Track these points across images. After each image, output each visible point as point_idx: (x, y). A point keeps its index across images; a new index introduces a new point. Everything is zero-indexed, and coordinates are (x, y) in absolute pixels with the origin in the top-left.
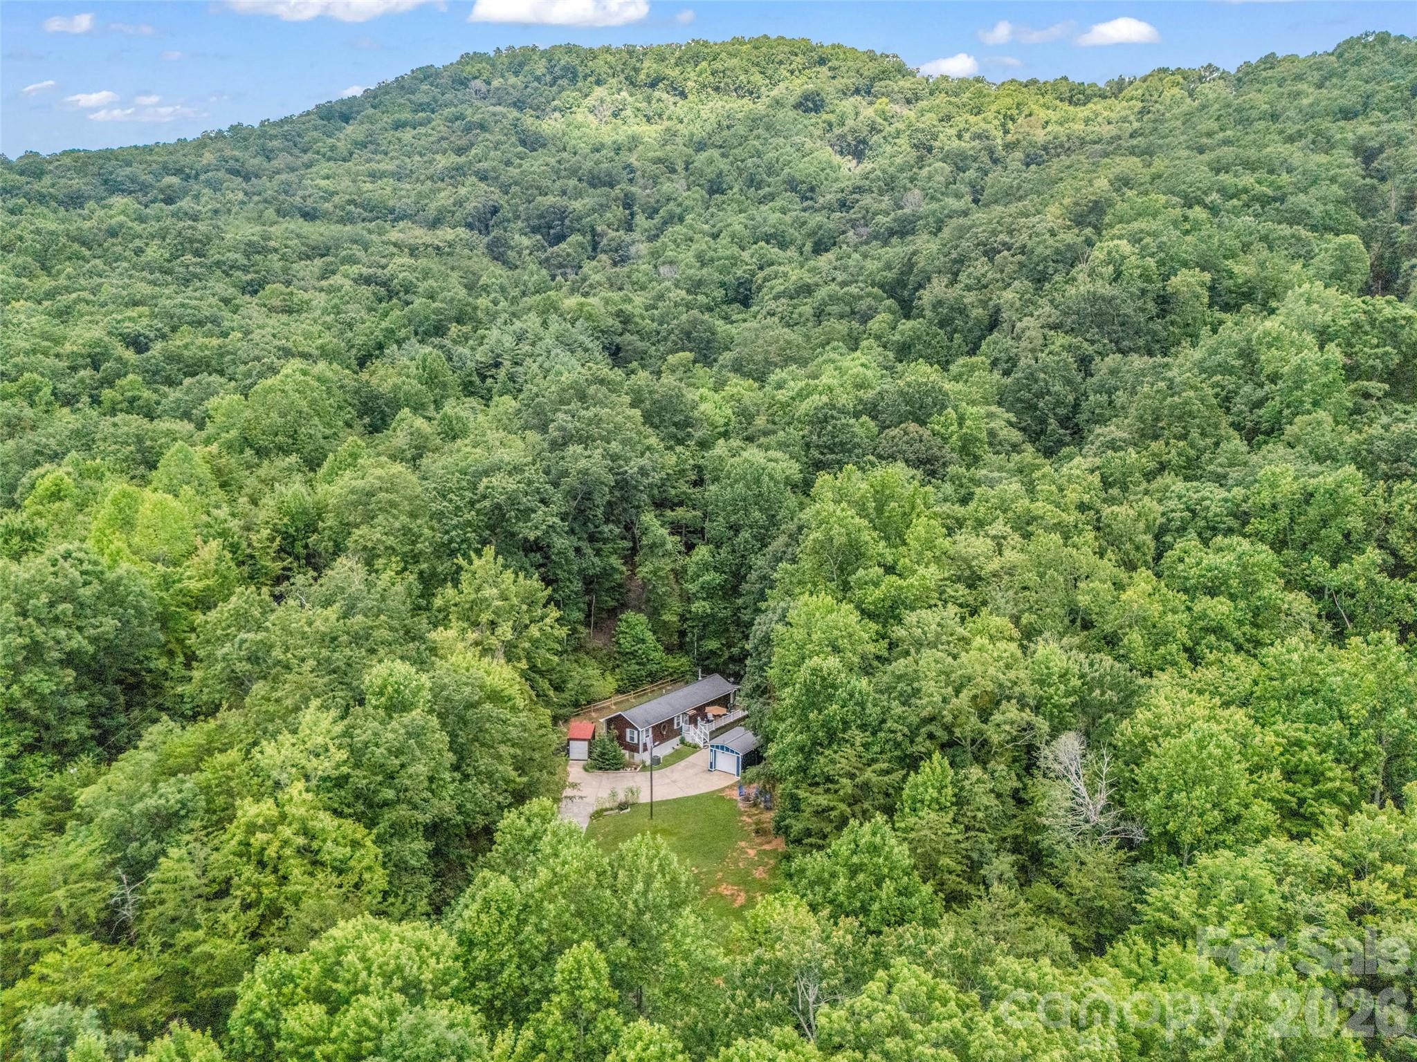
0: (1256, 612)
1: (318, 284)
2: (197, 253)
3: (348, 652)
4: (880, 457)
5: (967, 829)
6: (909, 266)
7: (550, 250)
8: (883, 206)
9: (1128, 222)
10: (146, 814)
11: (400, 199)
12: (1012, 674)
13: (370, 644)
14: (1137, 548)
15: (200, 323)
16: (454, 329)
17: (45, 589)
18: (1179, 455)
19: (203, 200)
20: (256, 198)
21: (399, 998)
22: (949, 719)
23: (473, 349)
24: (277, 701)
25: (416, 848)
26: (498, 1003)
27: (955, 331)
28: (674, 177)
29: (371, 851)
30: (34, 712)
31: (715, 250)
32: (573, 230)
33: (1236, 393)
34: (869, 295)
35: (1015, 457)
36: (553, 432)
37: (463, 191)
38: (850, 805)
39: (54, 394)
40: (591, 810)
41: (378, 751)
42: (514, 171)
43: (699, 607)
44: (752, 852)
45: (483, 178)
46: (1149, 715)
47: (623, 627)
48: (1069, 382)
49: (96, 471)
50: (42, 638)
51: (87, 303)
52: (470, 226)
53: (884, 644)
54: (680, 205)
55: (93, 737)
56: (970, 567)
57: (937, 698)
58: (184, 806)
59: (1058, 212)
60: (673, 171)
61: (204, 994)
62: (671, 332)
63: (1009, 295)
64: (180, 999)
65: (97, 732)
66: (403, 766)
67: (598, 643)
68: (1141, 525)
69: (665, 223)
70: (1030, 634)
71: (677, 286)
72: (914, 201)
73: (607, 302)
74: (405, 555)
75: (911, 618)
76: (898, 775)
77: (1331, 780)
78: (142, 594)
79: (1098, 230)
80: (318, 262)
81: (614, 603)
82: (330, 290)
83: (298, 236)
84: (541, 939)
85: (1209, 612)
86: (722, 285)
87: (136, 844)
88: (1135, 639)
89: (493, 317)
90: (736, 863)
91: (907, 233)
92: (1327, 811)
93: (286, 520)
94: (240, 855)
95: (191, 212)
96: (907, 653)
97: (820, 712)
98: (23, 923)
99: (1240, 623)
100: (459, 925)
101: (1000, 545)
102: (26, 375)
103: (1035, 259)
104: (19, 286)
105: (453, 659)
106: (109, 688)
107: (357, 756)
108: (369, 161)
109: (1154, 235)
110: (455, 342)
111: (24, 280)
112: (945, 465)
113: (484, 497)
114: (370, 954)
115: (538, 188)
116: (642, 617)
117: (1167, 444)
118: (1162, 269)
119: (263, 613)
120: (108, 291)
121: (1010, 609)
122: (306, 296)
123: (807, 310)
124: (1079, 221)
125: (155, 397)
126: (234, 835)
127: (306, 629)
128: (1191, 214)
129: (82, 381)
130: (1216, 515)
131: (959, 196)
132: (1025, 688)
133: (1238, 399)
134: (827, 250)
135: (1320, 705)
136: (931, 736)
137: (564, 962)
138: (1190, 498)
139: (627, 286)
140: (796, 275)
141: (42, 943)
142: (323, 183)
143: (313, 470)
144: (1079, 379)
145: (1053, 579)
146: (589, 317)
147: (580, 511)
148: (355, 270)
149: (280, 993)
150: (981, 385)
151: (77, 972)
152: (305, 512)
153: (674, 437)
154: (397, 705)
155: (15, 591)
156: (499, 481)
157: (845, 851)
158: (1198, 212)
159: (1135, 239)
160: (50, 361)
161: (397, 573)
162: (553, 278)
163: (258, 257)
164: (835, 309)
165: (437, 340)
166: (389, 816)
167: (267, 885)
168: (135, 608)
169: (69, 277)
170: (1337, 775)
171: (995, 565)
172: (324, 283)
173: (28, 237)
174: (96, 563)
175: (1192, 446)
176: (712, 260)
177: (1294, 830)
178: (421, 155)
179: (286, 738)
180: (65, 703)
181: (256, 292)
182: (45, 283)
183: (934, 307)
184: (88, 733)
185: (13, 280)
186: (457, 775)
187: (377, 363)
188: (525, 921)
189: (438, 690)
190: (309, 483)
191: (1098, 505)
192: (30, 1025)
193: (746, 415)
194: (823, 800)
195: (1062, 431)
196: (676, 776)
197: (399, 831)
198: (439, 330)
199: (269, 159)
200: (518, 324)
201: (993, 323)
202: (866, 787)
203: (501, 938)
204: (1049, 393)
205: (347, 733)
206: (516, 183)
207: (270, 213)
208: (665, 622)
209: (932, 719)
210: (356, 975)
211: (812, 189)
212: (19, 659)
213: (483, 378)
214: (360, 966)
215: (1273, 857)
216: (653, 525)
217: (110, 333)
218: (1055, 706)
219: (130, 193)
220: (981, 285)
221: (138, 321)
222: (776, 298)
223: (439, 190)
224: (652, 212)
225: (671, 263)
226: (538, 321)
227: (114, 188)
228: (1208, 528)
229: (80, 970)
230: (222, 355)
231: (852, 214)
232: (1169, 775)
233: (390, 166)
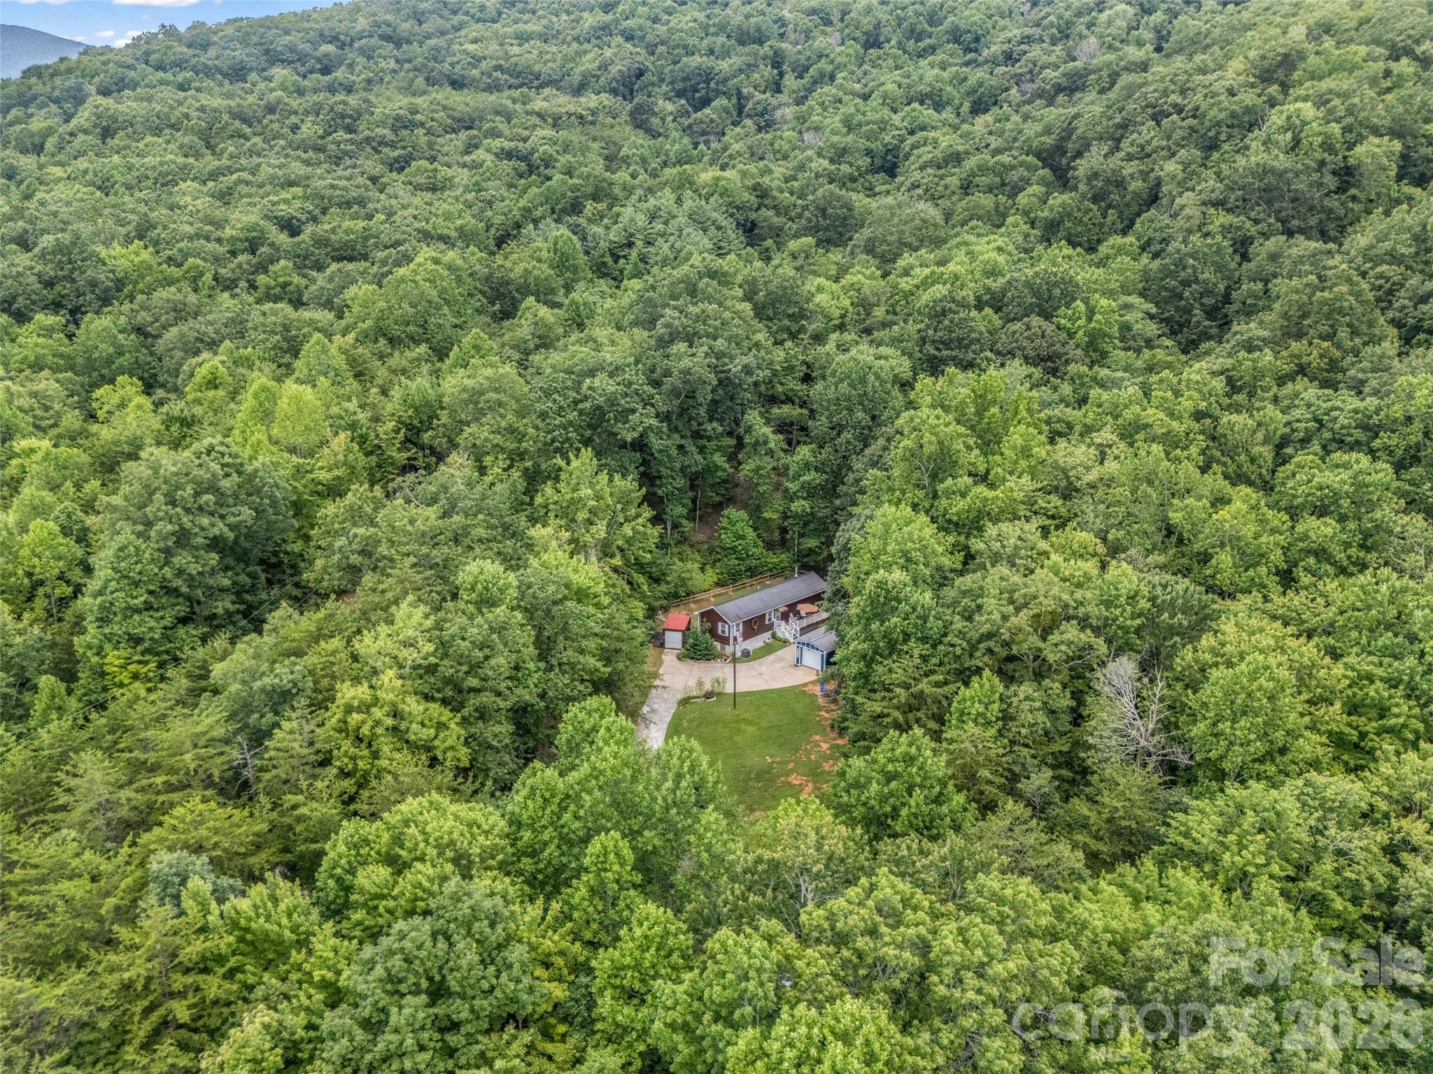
0: (1367, 535)
1: (461, 160)
2: (350, 130)
3: (446, 550)
4: (998, 353)
5: (1013, 743)
6: (1068, 131)
7: (694, 116)
8: (1053, 59)
9: (1321, 78)
10: (263, 690)
11: (545, 63)
12: (1079, 595)
13: (467, 541)
14: (1253, 461)
15: (348, 205)
16: (590, 207)
17: (192, 481)
18: (1321, 356)
19: (358, 68)
20: (407, 66)
21: (449, 867)
22: (1007, 636)
23: (607, 228)
24: (383, 592)
25: (500, 731)
26: (540, 877)
27: (1110, 206)
28: (828, 29)
29: (455, 731)
30: (185, 589)
31: (864, 114)
32: (718, 93)
33: (1402, 285)
34: (1022, 164)
35: (1147, 354)
36: (660, 330)
37: (608, 53)
38: (904, 713)
39: (215, 279)
40: (680, 697)
41: (463, 644)
42: (661, 29)
43: (799, 506)
44: (825, 746)
45: (629, 38)
46: (1212, 641)
47: (724, 522)
48: (1219, 268)
49: (247, 359)
50: (188, 525)
51: (247, 183)
52: (614, 92)
53: (960, 557)
54: (832, 62)
55: (238, 611)
56: (1068, 477)
57: (996, 616)
58: (295, 685)
59: (1242, 67)
60: (828, 22)
61: (303, 847)
62: (805, 208)
63: (1171, 167)
64: (286, 850)
65: (242, 607)
66: (487, 658)
67: (701, 537)
68: (1260, 436)
69: (815, 82)
70: (1115, 550)
71: (819, 155)
72: (1090, 52)
73: (744, 174)
74: (511, 452)
75: (991, 530)
76: (952, 687)
77: (1397, 716)
78: (277, 485)
79: (1285, 87)
80: (463, 135)
81: (717, 499)
82: (475, 166)
83: (445, 108)
84: (577, 825)
85: (1311, 534)
86: (869, 152)
87: (256, 716)
88: (1225, 559)
89: (629, 190)
90: (808, 756)
91: (1077, 89)
92: (1385, 746)
93: (410, 412)
94: (340, 731)
95: (345, 82)
96: (983, 567)
97: (882, 622)
98: (159, 780)
99: (1347, 545)
100: (510, 808)
101: (1103, 454)
102: (191, 260)
103: (1207, 124)
104: (185, 166)
105: (545, 557)
106: (251, 568)
107: (444, 647)
108: (516, 22)
109: (1344, 96)
110: (590, 220)
111: (191, 160)
112: (1067, 362)
113: (586, 398)
114: (428, 829)
115: (685, 47)
116: (743, 514)
117: (1310, 344)
118: (1349, 137)
119: (376, 510)
120: (266, 171)
121: (1099, 524)
122: (450, 173)
123: (954, 181)
124: (1265, 75)
125: (304, 282)
126: (334, 716)
127: (409, 528)
128: (1396, 67)
129: (240, 266)
130: (1343, 427)
131: (1140, 44)
132: (1089, 609)
133: (1402, 293)
134: (986, 111)
135: (1400, 639)
136: (990, 651)
137: (595, 847)
138: (1319, 407)
139: (770, 156)
140: (947, 140)
141: (176, 796)
142: (471, 48)
143: (441, 360)
144: (1233, 265)
145: (1147, 495)
146: (725, 193)
147: (683, 411)
148: (497, 143)
149: (358, 854)
150: (1121, 271)
151: (197, 824)
152: (428, 404)
153: (788, 330)
154: (486, 602)
155: (166, 482)
156: (601, 381)
157: (882, 759)
158: (1405, 66)
159: (1321, 101)
160: (211, 246)
161: (504, 470)
162: (696, 145)
163: (405, 133)
164: (983, 180)
165: (571, 220)
166: (473, 701)
167: (362, 758)
168: (270, 497)
169: (231, 157)
170: (1402, 710)
171: (1092, 476)
172: (467, 158)
173: (194, 114)
174: (237, 456)
175: (1339, 346)
176: (860, 125)
177: (1352, 763)
178: (568, 13)
179: (383, 629)
180: (211, 582)
181: (403, 169)
182: (210, 162)
183: (1089, 179)
184: (232, 608)
185: (181, 160)
186: (542, 665)
187: (513, 244)
188: (566, 809)
189: (524, 587)
190: (436, 373)
191: (1217, 412)
192: (154, 866)
193: (864, 305)
194: (877, 708)
195: (1207, 323)
196: (763, 669)
197: (483, 714)
198: (576, 208)
199: (420, 23)
200: (652, 201)
201: (1153, 198)
202: (920, 696)
203: (543, 822)
204: (1197, 281)
205: (438, 627)
206: (662, 43)
207: (420, 81)
208: (766, 520)
209: (990, 636)
210: (417, 844)
211: (977, 40)
212: (170, 543)
213: (616, 258)
214: (420, 838)
215: (1310, 790)
216: (758, 424)
217: (266, 217)
218: (1119, 627)
219: (290, 63)
220: (1144, 154)
221: (291, 203)
222: (922, 168)
223: (585, 52)
224: (801, 71)
225: (817, 129)
226: (673, 197)
227: (274, 58)
228: (1334, 440)
229: (201, 823)
230: (366, 239)
231: (1018, 69)
232: (1217, 704)
233: (534, 27)
